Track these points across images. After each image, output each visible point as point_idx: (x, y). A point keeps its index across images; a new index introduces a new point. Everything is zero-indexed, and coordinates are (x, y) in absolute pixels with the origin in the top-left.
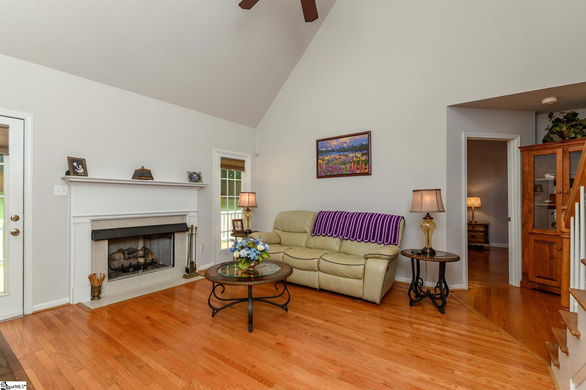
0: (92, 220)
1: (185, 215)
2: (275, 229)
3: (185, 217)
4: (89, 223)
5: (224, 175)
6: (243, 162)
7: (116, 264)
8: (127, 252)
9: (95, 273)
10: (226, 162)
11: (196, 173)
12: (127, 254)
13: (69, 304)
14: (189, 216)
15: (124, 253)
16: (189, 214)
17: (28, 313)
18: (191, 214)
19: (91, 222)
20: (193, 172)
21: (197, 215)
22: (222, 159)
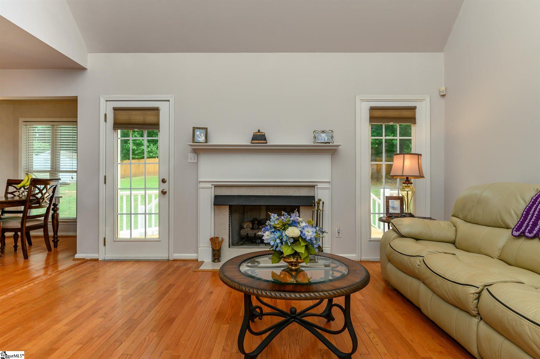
0: (215, 185)
1: (314, 186)
2: (453, 216)
3: (313, 188)
4: (211, 188)
5: (376, 131)
6: (413, 109)
7: (243, 232)
8: (256, 223)
9: (218, 236)
10: (377, 114)
11: (325, 131)
12: (257, 224)
13: (197, 260)
14: (317, 188)
15: (253, 222)
16: (317, 185)
17: (171, 258)
18: (320, 185)
19: (213, 187)
20: (321, 131)
21: (329, 187)
22: (372, 109)
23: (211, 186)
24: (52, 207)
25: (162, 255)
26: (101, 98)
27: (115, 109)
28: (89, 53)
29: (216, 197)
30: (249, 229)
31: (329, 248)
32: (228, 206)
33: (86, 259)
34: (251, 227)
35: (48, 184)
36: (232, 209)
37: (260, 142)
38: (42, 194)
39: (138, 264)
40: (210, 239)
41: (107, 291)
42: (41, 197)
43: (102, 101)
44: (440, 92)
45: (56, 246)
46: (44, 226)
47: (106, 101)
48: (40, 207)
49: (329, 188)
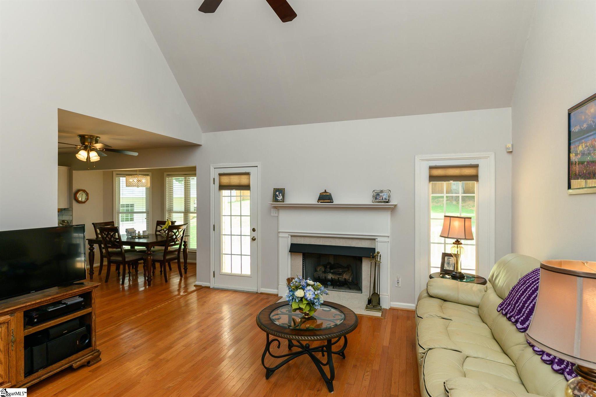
0: (292, 235)
1: (374, 239)
3: (374, 241)
6: (476, 167)
7: (316, 275)
9: (294, 277)
10: (437, 172)
11: (383, 191)
12: (329, 268)
13: (277, 295)
14: (377, 241)
15: (325, 267)
16: (377, 239)
17: (259, 292)
18: (379, 239)
19: (290, 236)
20: (380, 191)
21: (387, 240)
22: (431, 168)
23: (288, 236)
24: (183, 243)
25: (252, 288)
26: (211, 166)
27: (220, 175)
28: (203, 133)
29: (292, 245)
30: (321, 272)
31: (388, 296)
32: (302, 253)
33: (202, 286)
34: (323, 271)
35: (180, 228)
36: (305, 257)
37: (325, 201)
38: (176, 235)
39: (234, 294)
40: (287, 279)
41: (208, 314)
42: (176, 237)
43: (212, 169)
44: (507, 148)
45: (186, 273)
46: (178, 258)
47: (215, 168)
48: (175, 244)
49: (388, 242)
